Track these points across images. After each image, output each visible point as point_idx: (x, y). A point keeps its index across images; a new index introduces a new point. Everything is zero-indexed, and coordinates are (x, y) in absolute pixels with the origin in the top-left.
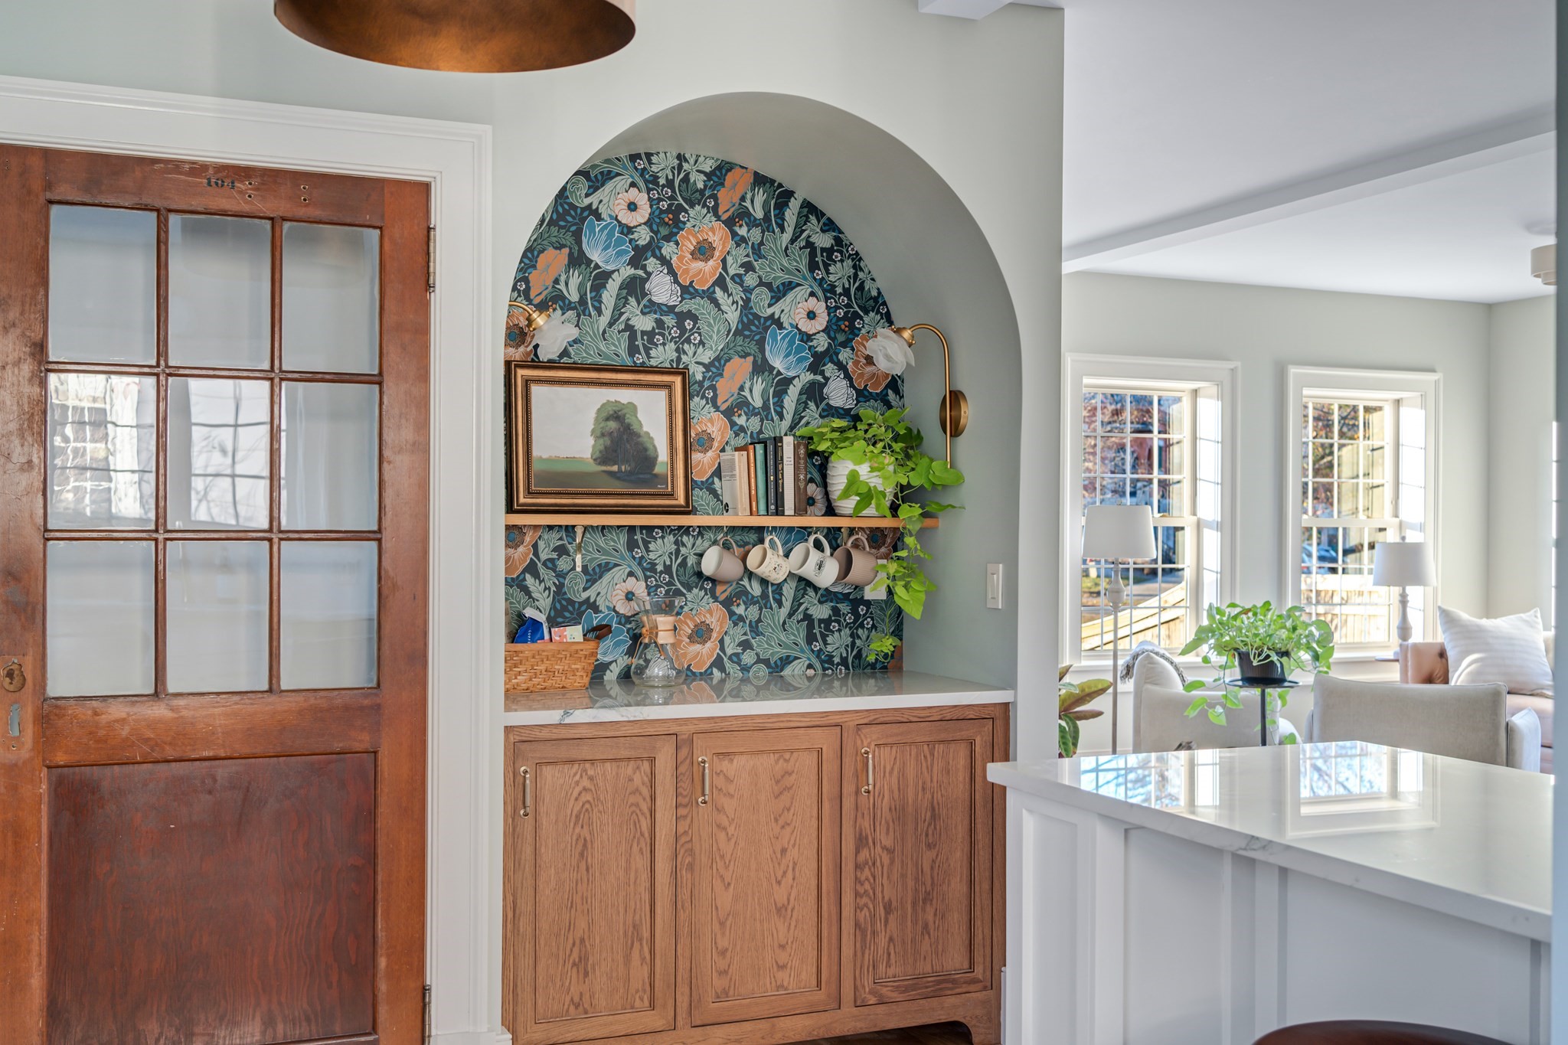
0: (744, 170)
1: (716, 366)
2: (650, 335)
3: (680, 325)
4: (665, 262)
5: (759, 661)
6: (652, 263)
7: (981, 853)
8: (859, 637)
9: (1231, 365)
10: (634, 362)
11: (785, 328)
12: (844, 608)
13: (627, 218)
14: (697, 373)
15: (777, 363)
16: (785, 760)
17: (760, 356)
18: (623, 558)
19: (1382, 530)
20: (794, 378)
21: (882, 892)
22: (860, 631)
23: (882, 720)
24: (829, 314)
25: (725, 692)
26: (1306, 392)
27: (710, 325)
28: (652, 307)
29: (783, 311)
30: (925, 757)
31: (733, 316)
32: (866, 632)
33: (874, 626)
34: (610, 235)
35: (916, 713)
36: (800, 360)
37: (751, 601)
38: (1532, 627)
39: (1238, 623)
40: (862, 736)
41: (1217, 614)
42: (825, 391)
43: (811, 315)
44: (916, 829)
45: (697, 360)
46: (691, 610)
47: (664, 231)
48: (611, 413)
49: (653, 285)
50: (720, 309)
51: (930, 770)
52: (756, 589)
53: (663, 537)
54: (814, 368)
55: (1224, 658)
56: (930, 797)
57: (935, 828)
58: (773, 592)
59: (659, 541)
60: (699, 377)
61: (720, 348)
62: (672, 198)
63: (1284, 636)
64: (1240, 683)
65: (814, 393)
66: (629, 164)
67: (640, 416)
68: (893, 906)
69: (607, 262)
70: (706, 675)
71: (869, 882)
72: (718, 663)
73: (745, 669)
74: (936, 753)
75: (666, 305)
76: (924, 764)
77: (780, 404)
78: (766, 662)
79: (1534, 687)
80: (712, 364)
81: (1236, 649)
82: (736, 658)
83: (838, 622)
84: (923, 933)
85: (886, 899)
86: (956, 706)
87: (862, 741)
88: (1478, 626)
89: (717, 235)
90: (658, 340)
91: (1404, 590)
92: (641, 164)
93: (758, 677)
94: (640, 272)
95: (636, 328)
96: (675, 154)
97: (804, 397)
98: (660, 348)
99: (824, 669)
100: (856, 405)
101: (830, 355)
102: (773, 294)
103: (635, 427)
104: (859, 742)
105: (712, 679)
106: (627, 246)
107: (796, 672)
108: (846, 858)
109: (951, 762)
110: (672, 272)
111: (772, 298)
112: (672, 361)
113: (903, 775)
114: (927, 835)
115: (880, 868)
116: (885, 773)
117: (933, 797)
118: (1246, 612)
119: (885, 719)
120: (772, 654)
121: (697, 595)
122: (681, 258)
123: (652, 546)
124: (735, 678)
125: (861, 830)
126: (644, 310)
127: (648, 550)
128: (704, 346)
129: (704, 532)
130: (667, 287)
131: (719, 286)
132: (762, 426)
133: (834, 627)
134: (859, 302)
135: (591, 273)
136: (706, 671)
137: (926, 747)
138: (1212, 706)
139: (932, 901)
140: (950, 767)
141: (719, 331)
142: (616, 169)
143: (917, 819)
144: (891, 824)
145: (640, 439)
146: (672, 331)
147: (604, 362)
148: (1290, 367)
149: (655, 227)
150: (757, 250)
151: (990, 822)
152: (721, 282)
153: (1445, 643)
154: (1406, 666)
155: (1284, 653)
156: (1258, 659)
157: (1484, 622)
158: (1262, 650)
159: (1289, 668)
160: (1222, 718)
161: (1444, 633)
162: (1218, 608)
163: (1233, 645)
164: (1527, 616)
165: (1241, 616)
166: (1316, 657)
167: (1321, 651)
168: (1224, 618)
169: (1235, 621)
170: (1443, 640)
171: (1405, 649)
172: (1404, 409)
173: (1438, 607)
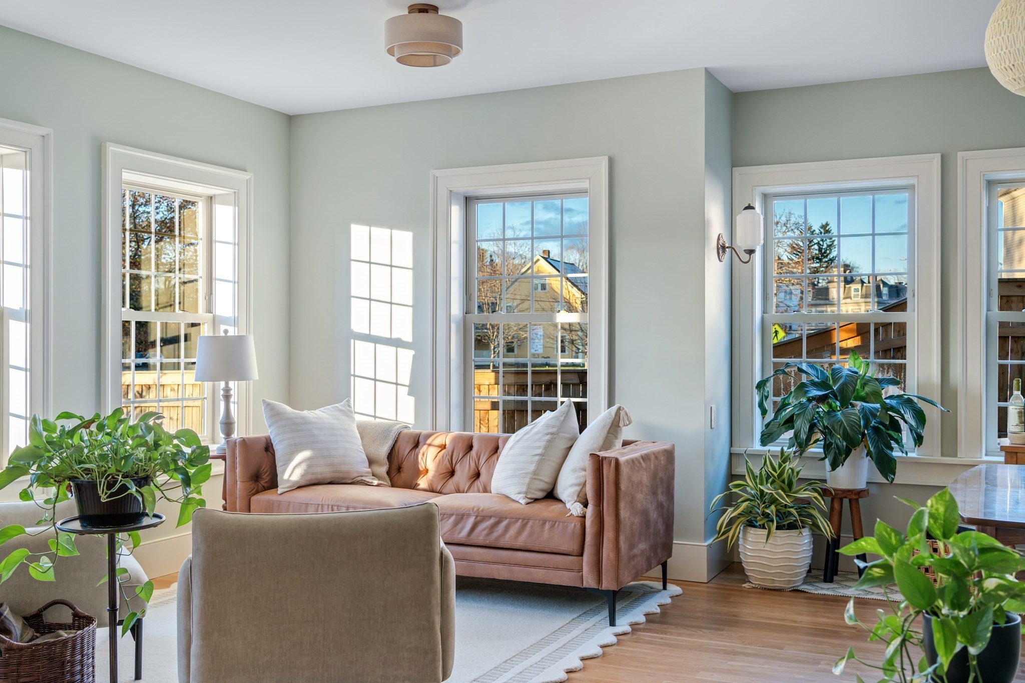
9: (43, 131)
19: (196, 325)
26: (127, 176)
38: (348, 416)
39: (76, 440)
41: (44, 430)
55: (53, 490)
63: (142, 456)
79: (355, 475)
81: (72, 479)
88: (303, 418)
91: (227, 384)
118: (87, 425)
148: (108, 144)
153: (272, 437)
154: (234, 463)
155: (142, 478)
156: (109, 492)
157: (306, 413)
158: (113, 477)
159: (151, 499)
160: (52, 571)
161: (270, 426)
162: (45, 422)
163: (69, 473)
164: (341, 406)
165: (80, 431)
166: (187, 481)
167: (192, 471)
168: (54, 435)
169: (72, 438)
170: (269, 434)
171: (232, 445)
172: (216, 205)
173: (263, 400)
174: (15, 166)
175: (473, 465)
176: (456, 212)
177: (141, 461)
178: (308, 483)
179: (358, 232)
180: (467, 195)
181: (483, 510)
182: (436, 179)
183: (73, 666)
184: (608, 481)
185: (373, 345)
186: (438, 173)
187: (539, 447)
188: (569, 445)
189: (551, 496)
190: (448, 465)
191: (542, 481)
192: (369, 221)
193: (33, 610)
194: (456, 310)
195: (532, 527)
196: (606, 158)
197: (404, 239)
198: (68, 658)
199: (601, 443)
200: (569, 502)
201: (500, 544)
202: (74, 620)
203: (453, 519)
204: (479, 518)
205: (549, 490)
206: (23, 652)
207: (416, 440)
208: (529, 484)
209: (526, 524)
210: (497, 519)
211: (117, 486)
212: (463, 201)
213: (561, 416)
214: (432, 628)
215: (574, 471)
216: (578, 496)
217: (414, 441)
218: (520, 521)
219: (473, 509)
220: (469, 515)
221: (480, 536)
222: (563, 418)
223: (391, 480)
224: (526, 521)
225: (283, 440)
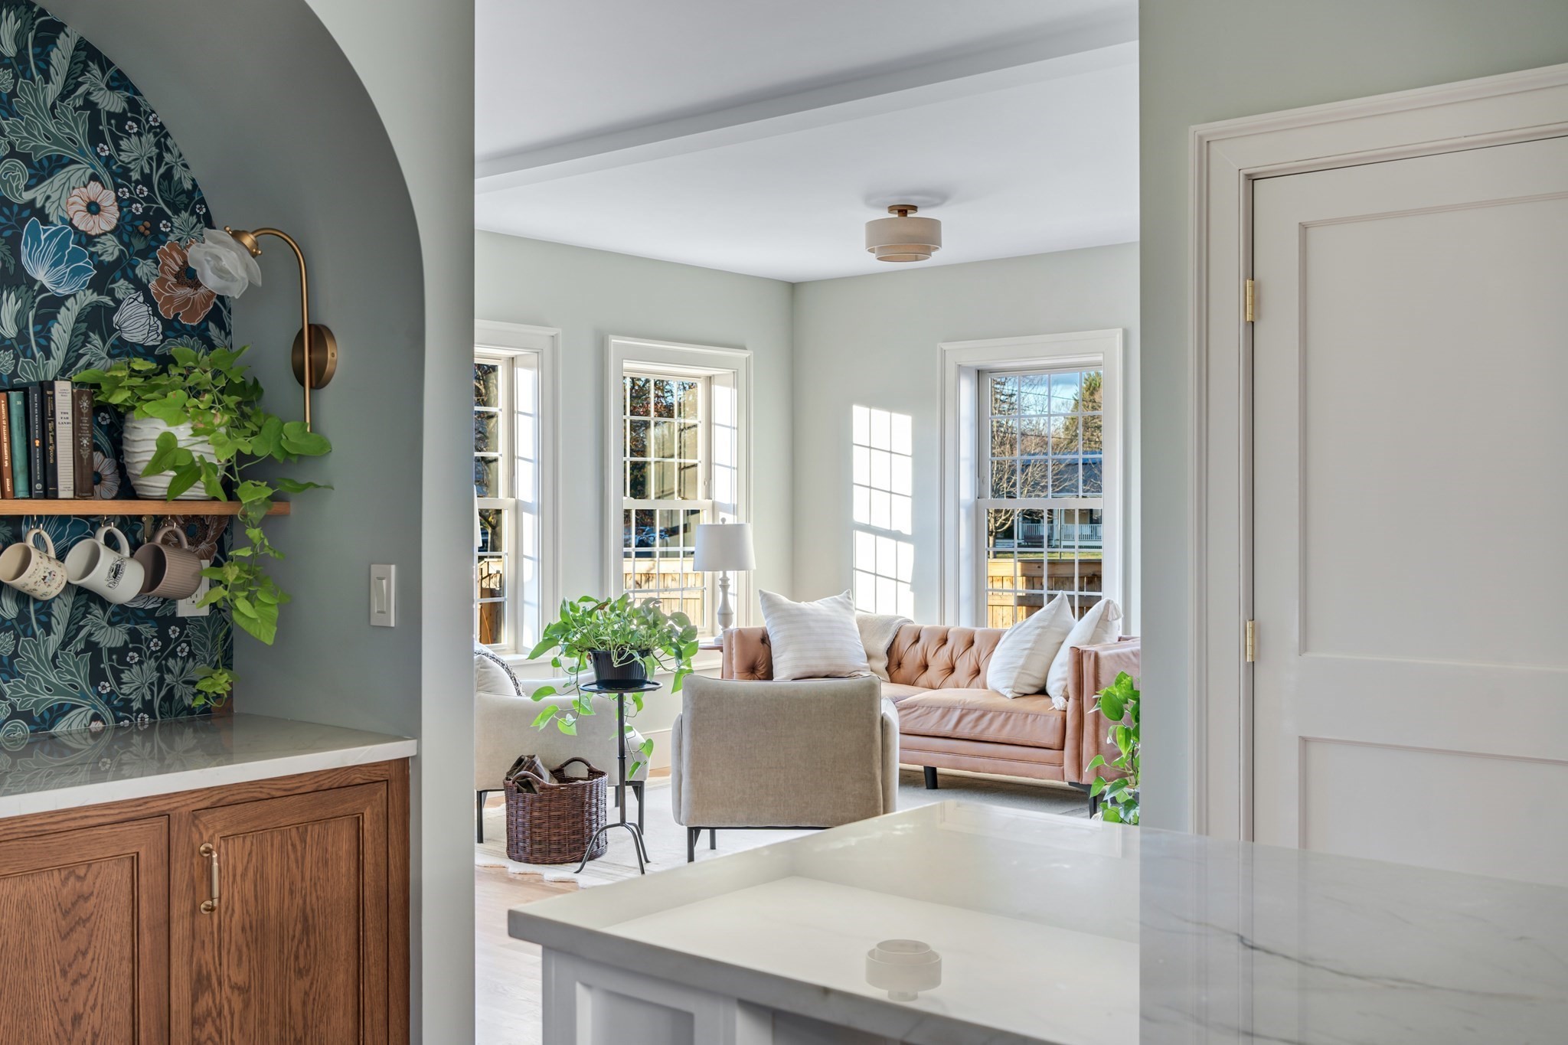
5: (15, 715)
7: (373, 970)
8: (169, 671)
9: (552, 332)
11: (52, 224)
12: (147, 630)
15: (40, 274)
16: (80, 878)
17: (13, 262)
19: (695, 512)
20: (68, 297)
22: (171, 662)
23: (231, 799)
24: (120, 209)
26: (627, 365)
29: (48, 198)
30: (294, 846)
32: (180, 663)
33: (191, 654)
36: (76, 272)
38: (847, 608)
39: (593, 619)
40: (201, 827)
41: (571, 610)
42: (115, 318)
43: (93, 208)
44: (281, 951)
51: (300, 862)
52: (9, 609)
54: (99, 285)
55: (576, 660)
56: (301, 902)
57: (308, 945)
58: (36, 612)
63: (644, 632)
64: (595, 687)
65: (97, 320)
74: (308, 839)
76: (292, 856)
77: (45, 335)
78: (27, 716)
79: (852, 669)
81: (591, 649)
83: (138, 651)
86: (336, 769)
87: (201, 834)
88: (799, 609)
91: (725, 574)
93: (14, 740)
97: (84, 325)
99: (118, 720)
100: (162, 341)
101: (122, 267)
102: (33, 171)
104: (196, 836)
107: (74, 727)
108: (177, 1012)
109: (330, 849)
111: (31, 176)
113: (262, 877)
114: (297, 958)
115: (228, 1018)
116: (234, 876)
117: (305, 903)
118: (602, 607)
119: (238, 797)
120: (37, 704)
125: (200, 967)
132: (16, 366)
133: (132, 658)
134: (166, 195)
137: (294, 832)
138: (562, 714)
140: (328, 856)
143: (282, 938)
144: (245, 949)
148: (610, 336)
153: (768, 629)
154: (730, 654)
155: (645, 651)
156: (619, 660)
157: (803, 605)
158: (622, 649)
159: (651, 667)
160: (574, 727)
161: (766, 617)
162: (571, 604)
163: (589, 645)
164: (841, 598)
165: (596, 612)
166: (679, 655)
167: (683, 647)
168: (577, 615)
169: (591, 617)
170: (765, 625)
171: (728, 636)
172: (716, 386)
173: (760, 591)
174: (527, 366)
175: (973, 662)
176: (967, 389)
177: (643, 637)
178: (803, 676)
179: (859, 413)
180: (979, 368)
181: (968, 704)
182: (943, 352)
183: (590, 807)
184: (1087, 675)
185: (873, 536)
186: (946, 346)
187: (1028, 642)
188: (1061, 640)
189: (1042, 692)
190: (949, 662)
191: (1030, 675)
192: (870, 403)
193: (557, 765)
194: (967, 493)
195: (1015, 720)
196: (1121, 330)
197: (903, 423)
198: (587, 800)
199: (1089, 638)
200: (1055, 696)
201: (985, 737)
202: (589, 775)
203: (940, 711)
204: (964, 711)
205: (1041, 686)
206: (553, 791)
207: (917, 635)
208: (1018, 678)
209: (1009, 717)
210: (981, 712)
211: (626, 655)
212: (974, 375)
213: (1053, 610)
214: (873, 779)
215: (1062, 665)
216: (1064, 691)
217: (915, 635)
218: (1004, 714)
219: (959, 702)
220: (955, 708)
221: (965, 730)
222: (1054, 612)
223: (890, 676)
224: (1009, 714)
225: (778, 632)
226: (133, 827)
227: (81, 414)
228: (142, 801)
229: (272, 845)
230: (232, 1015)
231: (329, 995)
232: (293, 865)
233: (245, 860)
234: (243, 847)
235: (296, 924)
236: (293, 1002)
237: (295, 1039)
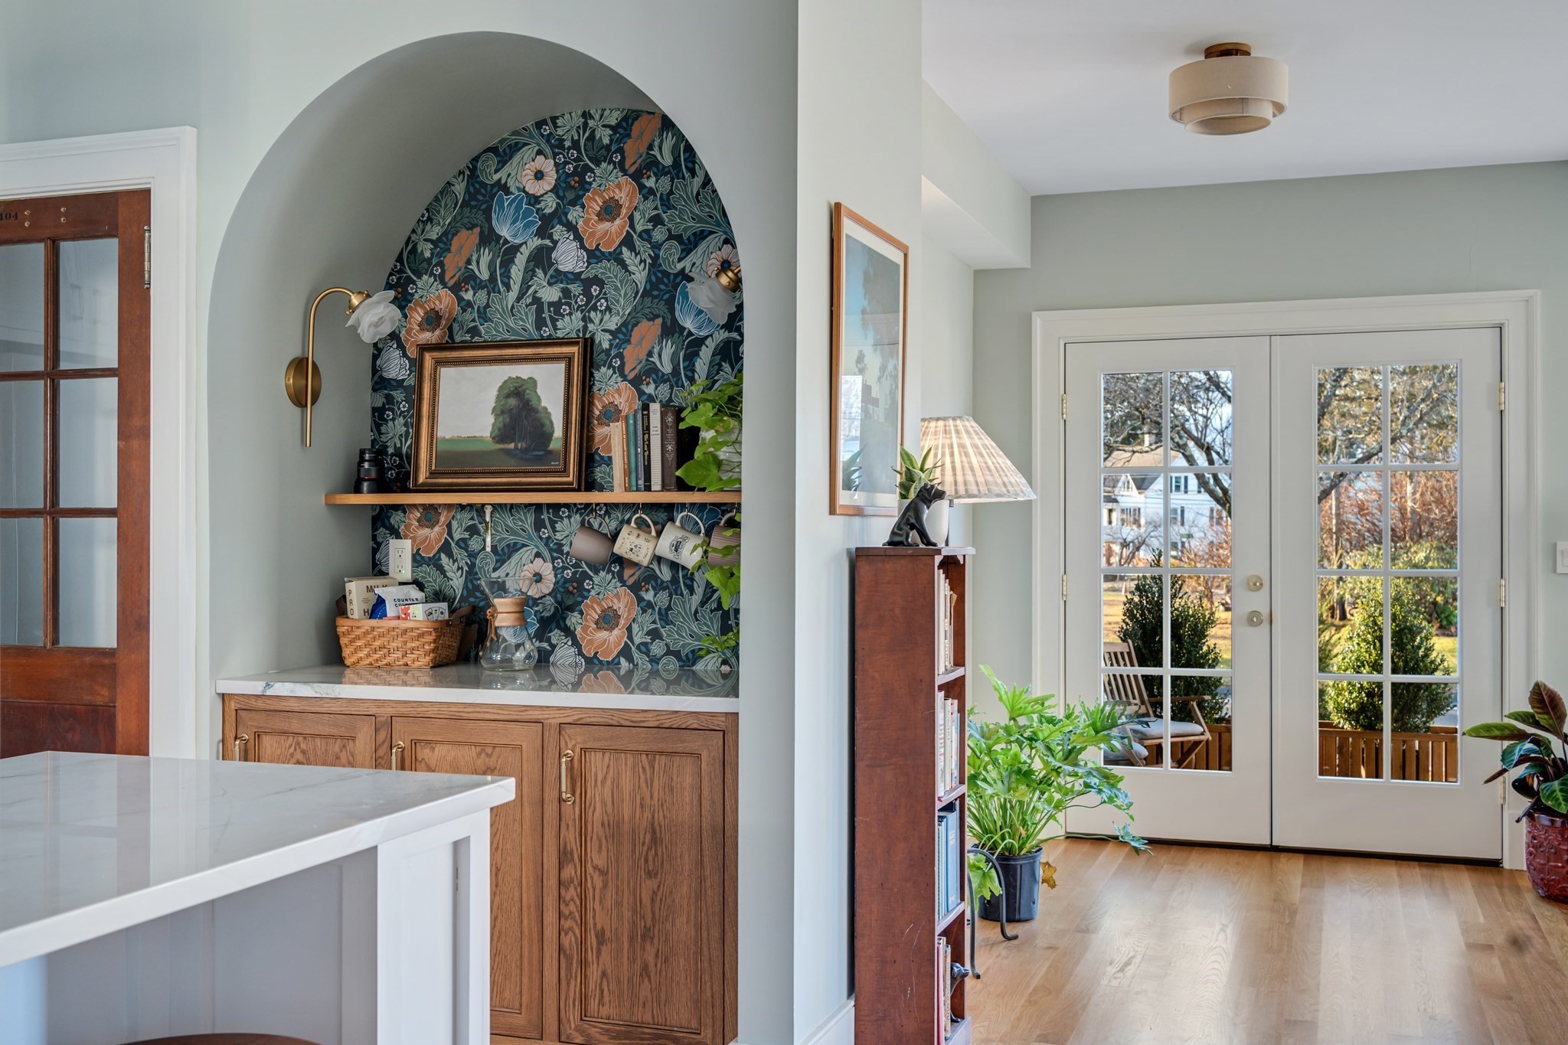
0: (652, 116)
1: (622, 334)
2: (556, 306)
3: (587, 293)
4: (571, 227)
5: (669, 652)
6: (558, 231)
7: (709, 892)
10: (541, 336)
13: (534, 188)
14: (604, 341)
15: (688, 323)
16: (487, 755)
17: (670, 317)
18: (531, 539)
20: (706, 337)
21: (594, 918)
23: (588, 720)
25: (633, 684)
27: (617, 289)
28: (559, 277)
29: (694, 264)
30: (644, 769)
31: (640, 275)
34: (518, 208)
35: (627, 716)
37: (659, 587)
40: (566, 737)
42: (741, 349)
43: (724, 266)
44: (634, 851)
45: (603, 327)
46: (598, 594)
47: (570, 195)
48: (512, 389)
49: (559, 254)
50: (627, 270)
51: (650, 784)
52: (666, 574)
53: (569, 517)
54: (729, 325)
56: (650, 816)
57: (656, 854)
58: (683, 577)
59: (566, 521)
60: (606, 345)
61: (627, 313)
62: (578, 159)
65: (729, 352)
66: (535, 132)
67: (539, 391)
68: (606, 937)
69: (515, 236)
70: (613, 665)
71: (575, 903)
72: (626, 652)
73: (655, 660)
74: (656, 766)
75: (572, 273)
76: (642, 777)
77: (691, 368)
78: (677, 654)
80: (618, 330)
82: (644, 648)
84: (641, 975)
85: (599, 926)
86: (676, 712)
87: (566, 742)
89: (623, 191)
90: (565, 310)
92: (547, 130)
93: (668, 670)
94: (547, 242)
95: (543, 300)
96: (580, 113)
97: (718, 358)
98: (567, 318)
102: (683, 247)
103: (534, 402)
104: (563, 743)
105: (619, 669)
106: (535, 217)
107: (709, 668)
108: (548, 871)
109: (675, 779)
110: (578, 238)
111: (682, 251)
112: (579, 330)
113: (618, 787)
114: (646, 861)
115: (591, 890)
116: (596, 782)
117: (653, 817)
119: (592, 720)
120: (684, 646)
121: (604, 578)
122: (587, 222)
123: (558, 526)
124: (644, 669)
125: (566, 843)
126: (551, 281)
127: (555, 531)
128: (610, 312)
129: (611, 511)
130: (573, 254)
131: (625, 246)
132: (671, 394)
135: (500, 249)
136: (613, 660)
137: (644, 757)
139: (652, 939)
140: (674, 784)
141: (626, 294)
142: (523, 140)
143: (634, 840)
144: (604, 841)
145: (538, 415)
146: (579, 300)
147: (513, 338)
149: (561, 193)
150: (666, 202)
151: (721, 857)
152: (628, 241)
226: (518, 726)
227: (668, 427)
228: (523, 709)
229: (626, 765)
230: (594, 890)
231: (674, 901)
232: (643, 785)
233: (604, 772)
234: (603, 760)
235: (645, 834)
236: (643, 895)
237: (645, 927)
